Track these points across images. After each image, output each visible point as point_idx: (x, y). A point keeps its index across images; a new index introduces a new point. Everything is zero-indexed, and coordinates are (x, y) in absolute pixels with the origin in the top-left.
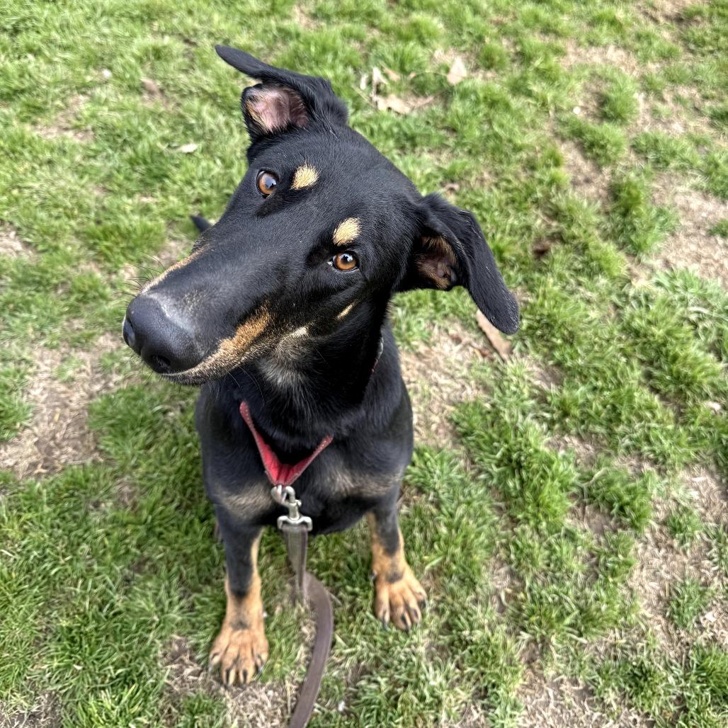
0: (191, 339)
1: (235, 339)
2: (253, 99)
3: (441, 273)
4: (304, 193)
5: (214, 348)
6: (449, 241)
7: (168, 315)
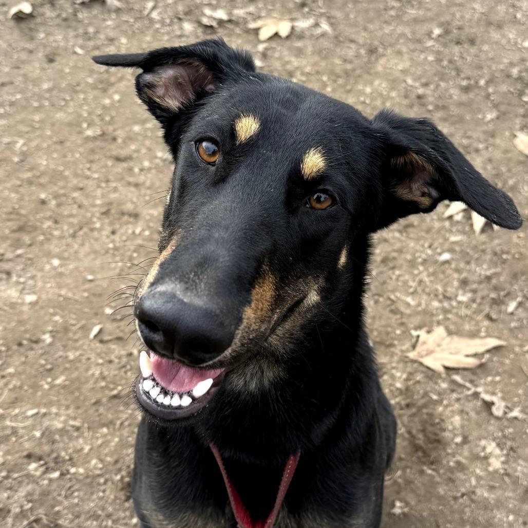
0: (217, 316)
1: (253, 305)
2: (151, 86)
3: (418, 193)
4: (253, 142)
5: (240, 320)
6: (419, 152)
7: (185, 300)
